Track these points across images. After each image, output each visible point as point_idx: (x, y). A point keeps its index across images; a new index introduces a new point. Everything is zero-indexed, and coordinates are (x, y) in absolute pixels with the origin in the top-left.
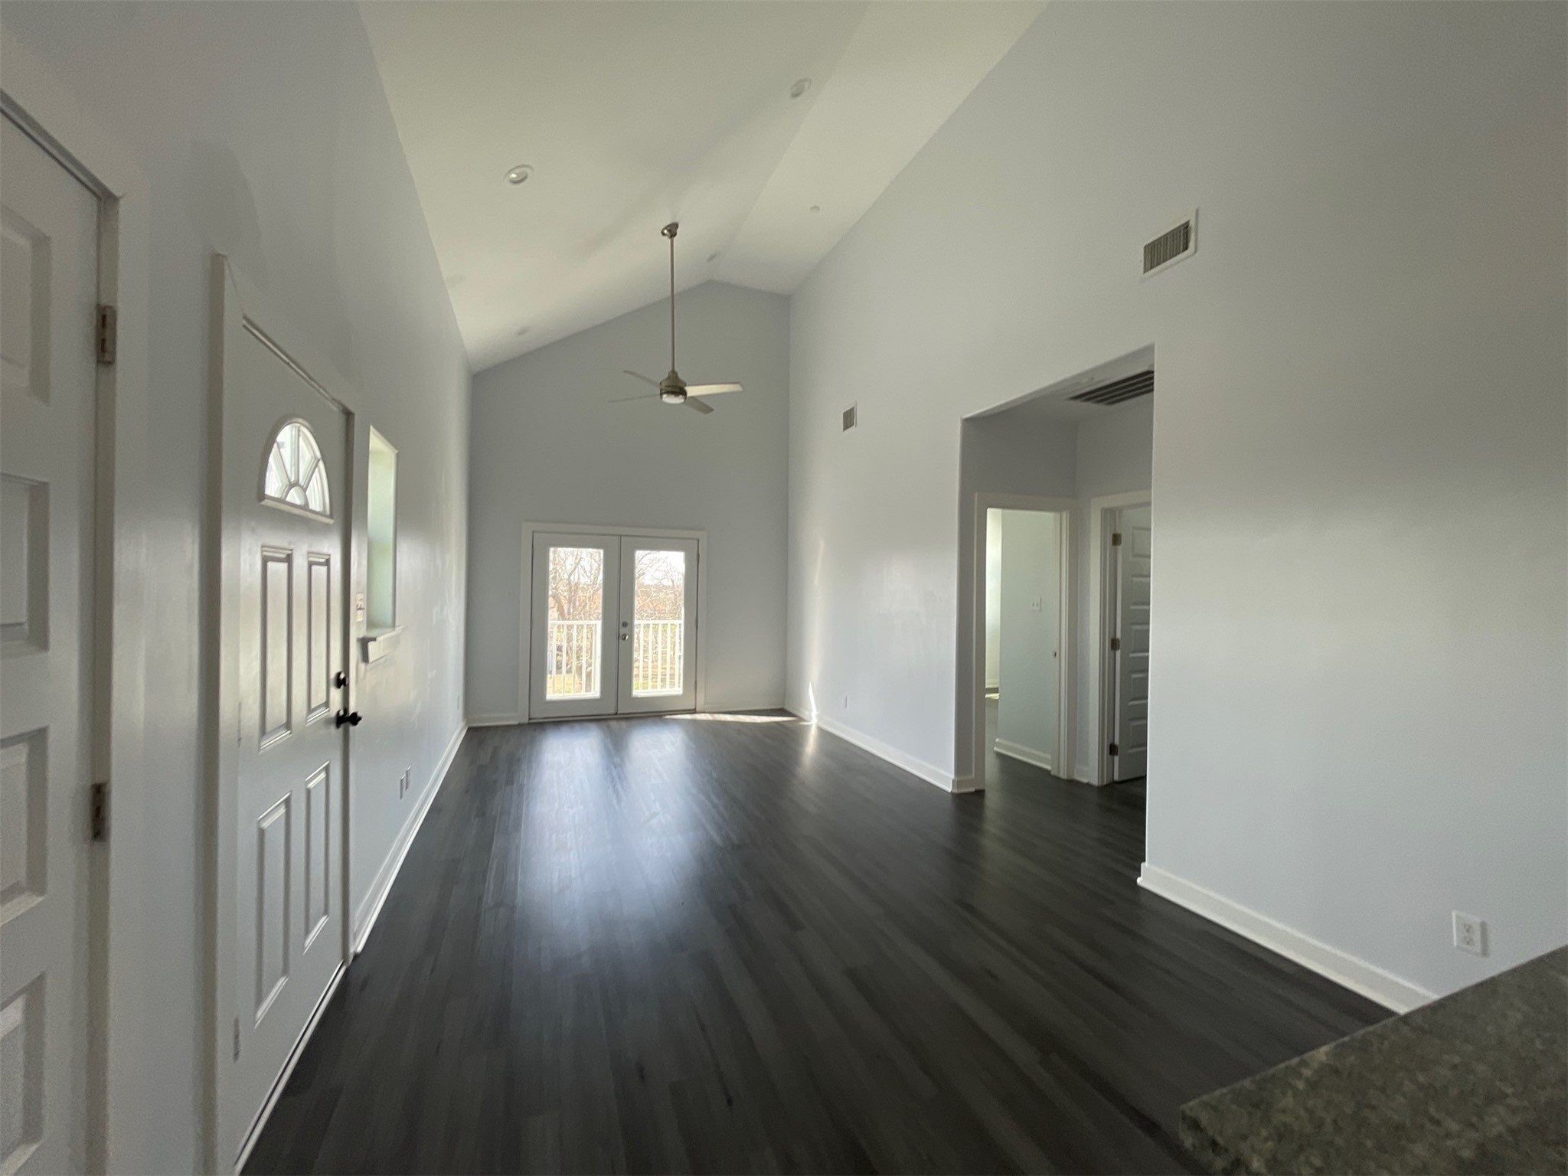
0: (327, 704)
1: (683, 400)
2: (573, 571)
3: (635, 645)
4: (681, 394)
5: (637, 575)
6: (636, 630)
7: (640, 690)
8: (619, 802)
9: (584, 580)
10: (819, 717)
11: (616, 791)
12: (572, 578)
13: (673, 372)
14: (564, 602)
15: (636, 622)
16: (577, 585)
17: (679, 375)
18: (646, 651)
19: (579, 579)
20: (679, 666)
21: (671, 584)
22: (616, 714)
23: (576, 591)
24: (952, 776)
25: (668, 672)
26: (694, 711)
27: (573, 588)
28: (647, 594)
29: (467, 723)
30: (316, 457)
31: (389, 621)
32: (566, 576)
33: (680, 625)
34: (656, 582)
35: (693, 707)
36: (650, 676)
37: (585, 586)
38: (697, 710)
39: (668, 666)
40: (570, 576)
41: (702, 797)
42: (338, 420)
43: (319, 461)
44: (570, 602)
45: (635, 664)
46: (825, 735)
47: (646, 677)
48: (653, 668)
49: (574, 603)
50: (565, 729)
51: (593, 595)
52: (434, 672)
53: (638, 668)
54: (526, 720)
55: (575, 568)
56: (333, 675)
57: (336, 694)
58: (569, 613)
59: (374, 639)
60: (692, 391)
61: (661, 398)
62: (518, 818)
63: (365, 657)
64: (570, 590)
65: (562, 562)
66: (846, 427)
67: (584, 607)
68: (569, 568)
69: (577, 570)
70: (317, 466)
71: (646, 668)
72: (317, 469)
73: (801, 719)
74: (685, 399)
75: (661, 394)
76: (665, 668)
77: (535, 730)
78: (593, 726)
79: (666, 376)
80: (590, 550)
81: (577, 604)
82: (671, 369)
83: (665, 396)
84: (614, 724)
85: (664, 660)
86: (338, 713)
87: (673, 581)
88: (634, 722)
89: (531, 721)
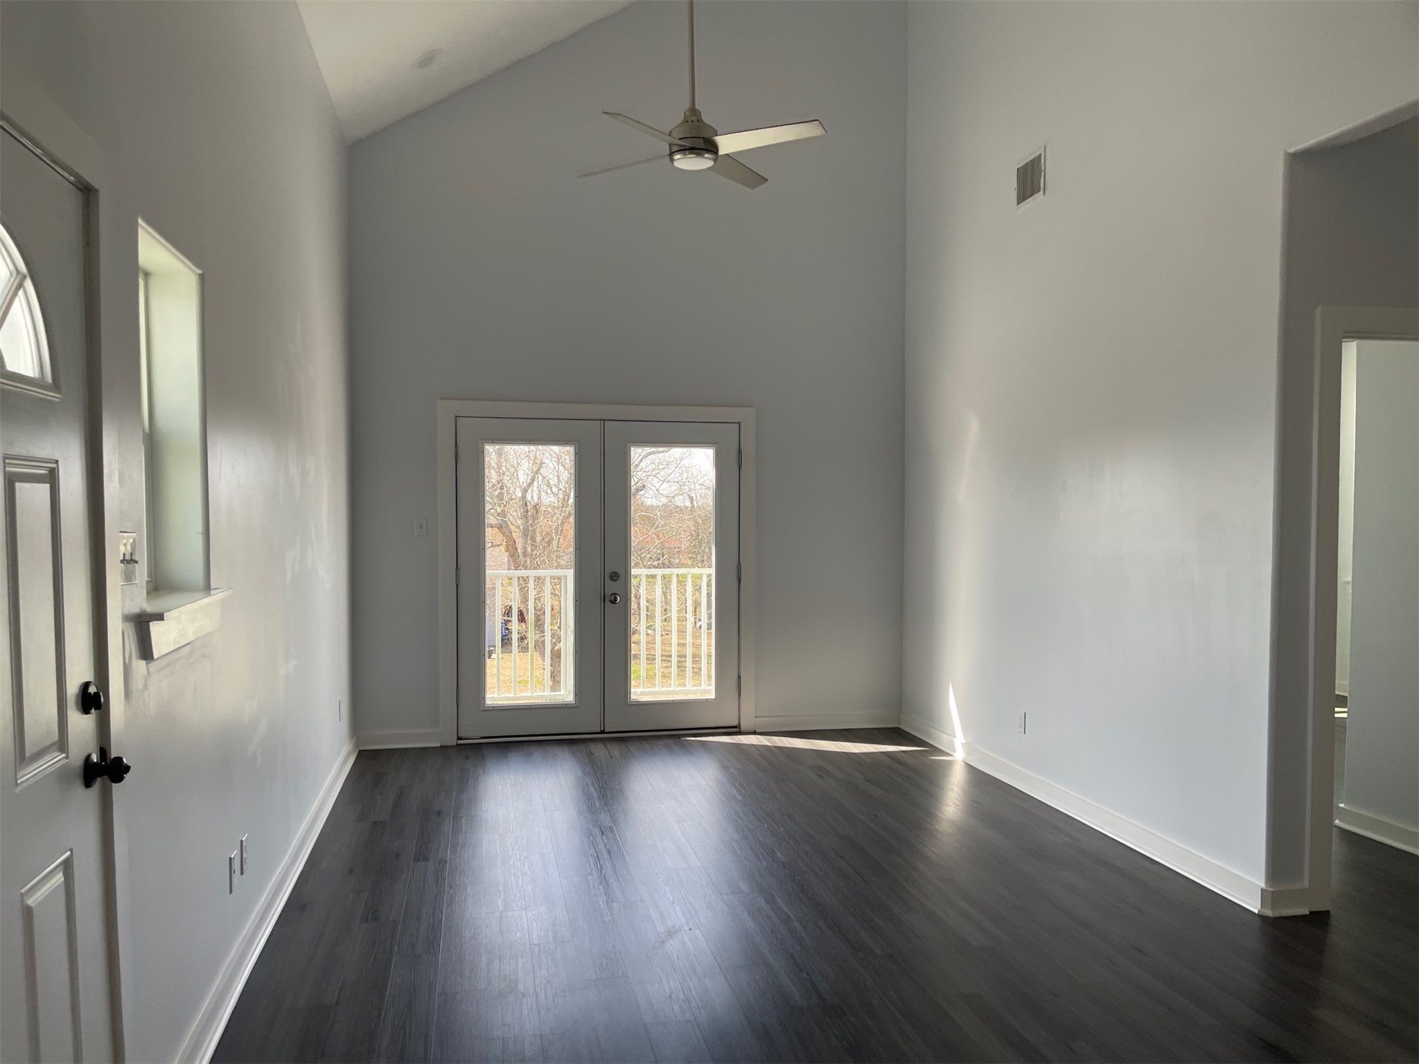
0: (62, 744)
1: (711, 163)
2: (530, 485)
3: (634, 606)
4: (709, 151)
5: (633, 488)
6: (634, 582)
7: (642, 690)
8: (609, 902)
9: (548, 500)
10: (968, 747)
11: (604, 880)
12: (529, 497)
13: (693, 111)
14: (517, 535)
15: (634, 571)
16: (536, 508)
17: (704, 117)
18: (650, 617)
19: (539, 498)
20: (708, 644)
21: (688, 504)
22: (603, 732)
23: (534, 518)
24: (1261, 883)
25: (689, 651)
26: (735, 730)
27: (531, 512)
28: (650, 521)
29: (357, 744)
30: (18, 272)
31: (198, 576)
32: (519, 494)
33: (709, 575)
34: (664, 500)
35: (735, 723)
36: (658, 658)
37: (549, 510)
38: (743, 727)
39: (689, 639)
40: (525, 491)
41: (761, 901)
42: (70, 203)
43: (25, 277)
44: (525, 533)
45: (634, 638)
46: (980, 781)
47: (651, 659)
48: (663, 643)
49: (533, 539)
50: (515, 757)
51: (562, 523)
52: (293, 663)
53: (638, 643)
54: (453, 742)
55: (533, 480)
56: (72, 689)
57: (82, 725)
58: (525, 554)
59: (159, 617)
60: (728, 144)
61: (672, 160)
62: (435, 929)
63: (145, 650)
64: (525, 516)
65: (513, 470)
66: (1022, 197)
67: (549, 543)
68: (523, 479)
69: (535, 483)
70: (20, 286)
71: (651, 643)
72: (21, 293)
73: (936, 750)
74: (715, 160)
75: (671, 154)
76: (684, 645)
77: (467, 758)
78: (563, 754)
79: (681, 118)
80: (556, 448)
81: (538, 539)
82: (688, 105)
83: (677, 157)
84: (599, 750)
85: (681, 632)
86: (89, 757)
87: (692, 499)
88: (633, 747)
89: (460, 742)
